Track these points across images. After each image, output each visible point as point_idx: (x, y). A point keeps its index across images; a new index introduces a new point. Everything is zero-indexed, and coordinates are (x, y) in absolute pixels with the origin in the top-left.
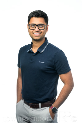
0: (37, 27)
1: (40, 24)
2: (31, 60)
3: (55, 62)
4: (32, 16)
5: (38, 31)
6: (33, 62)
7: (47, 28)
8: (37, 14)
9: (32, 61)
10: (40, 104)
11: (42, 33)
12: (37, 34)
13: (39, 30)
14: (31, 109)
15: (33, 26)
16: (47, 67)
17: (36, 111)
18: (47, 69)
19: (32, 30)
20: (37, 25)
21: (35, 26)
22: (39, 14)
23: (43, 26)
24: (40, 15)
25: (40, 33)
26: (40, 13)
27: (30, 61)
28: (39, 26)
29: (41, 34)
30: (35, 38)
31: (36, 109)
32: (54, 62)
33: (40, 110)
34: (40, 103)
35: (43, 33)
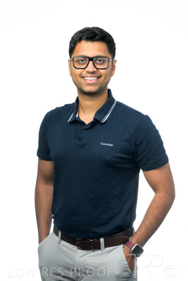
0: (91, 62)
1: (98, 57)
2: (80, 139)
3: (137, 143)
4: (80, 39)
5: (93, 73)
6: (84, 145)
7: (113, 68)
8: (90, 34)
9: (82, 143)
10: (102, 240)
11: (102, 78)
12: (92, 78)
13: (96, 70)
14: (81, 252)
15: (82, 61)
16: (118, 155)
17: (92, 256)
18: (118, 160)
19: (80, 71)
20: (91, 59)
21: (88, 61)
22: (95, 33)
23: (104, 61)
24: (97, 35)
25: (98, 78)
26: (97, 32)
27: (78, 142)
28: (96, 60)
29: (100, 79)
30: (87, 89)
31: (94, 251)
32: (135, 144)
33: (101, 254)
34: (101, 237)
35: (105, 78)
